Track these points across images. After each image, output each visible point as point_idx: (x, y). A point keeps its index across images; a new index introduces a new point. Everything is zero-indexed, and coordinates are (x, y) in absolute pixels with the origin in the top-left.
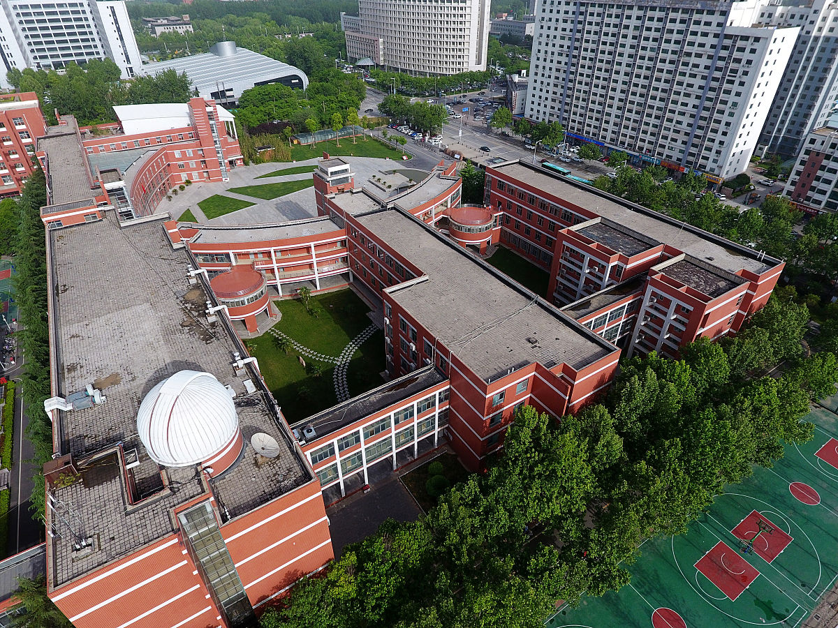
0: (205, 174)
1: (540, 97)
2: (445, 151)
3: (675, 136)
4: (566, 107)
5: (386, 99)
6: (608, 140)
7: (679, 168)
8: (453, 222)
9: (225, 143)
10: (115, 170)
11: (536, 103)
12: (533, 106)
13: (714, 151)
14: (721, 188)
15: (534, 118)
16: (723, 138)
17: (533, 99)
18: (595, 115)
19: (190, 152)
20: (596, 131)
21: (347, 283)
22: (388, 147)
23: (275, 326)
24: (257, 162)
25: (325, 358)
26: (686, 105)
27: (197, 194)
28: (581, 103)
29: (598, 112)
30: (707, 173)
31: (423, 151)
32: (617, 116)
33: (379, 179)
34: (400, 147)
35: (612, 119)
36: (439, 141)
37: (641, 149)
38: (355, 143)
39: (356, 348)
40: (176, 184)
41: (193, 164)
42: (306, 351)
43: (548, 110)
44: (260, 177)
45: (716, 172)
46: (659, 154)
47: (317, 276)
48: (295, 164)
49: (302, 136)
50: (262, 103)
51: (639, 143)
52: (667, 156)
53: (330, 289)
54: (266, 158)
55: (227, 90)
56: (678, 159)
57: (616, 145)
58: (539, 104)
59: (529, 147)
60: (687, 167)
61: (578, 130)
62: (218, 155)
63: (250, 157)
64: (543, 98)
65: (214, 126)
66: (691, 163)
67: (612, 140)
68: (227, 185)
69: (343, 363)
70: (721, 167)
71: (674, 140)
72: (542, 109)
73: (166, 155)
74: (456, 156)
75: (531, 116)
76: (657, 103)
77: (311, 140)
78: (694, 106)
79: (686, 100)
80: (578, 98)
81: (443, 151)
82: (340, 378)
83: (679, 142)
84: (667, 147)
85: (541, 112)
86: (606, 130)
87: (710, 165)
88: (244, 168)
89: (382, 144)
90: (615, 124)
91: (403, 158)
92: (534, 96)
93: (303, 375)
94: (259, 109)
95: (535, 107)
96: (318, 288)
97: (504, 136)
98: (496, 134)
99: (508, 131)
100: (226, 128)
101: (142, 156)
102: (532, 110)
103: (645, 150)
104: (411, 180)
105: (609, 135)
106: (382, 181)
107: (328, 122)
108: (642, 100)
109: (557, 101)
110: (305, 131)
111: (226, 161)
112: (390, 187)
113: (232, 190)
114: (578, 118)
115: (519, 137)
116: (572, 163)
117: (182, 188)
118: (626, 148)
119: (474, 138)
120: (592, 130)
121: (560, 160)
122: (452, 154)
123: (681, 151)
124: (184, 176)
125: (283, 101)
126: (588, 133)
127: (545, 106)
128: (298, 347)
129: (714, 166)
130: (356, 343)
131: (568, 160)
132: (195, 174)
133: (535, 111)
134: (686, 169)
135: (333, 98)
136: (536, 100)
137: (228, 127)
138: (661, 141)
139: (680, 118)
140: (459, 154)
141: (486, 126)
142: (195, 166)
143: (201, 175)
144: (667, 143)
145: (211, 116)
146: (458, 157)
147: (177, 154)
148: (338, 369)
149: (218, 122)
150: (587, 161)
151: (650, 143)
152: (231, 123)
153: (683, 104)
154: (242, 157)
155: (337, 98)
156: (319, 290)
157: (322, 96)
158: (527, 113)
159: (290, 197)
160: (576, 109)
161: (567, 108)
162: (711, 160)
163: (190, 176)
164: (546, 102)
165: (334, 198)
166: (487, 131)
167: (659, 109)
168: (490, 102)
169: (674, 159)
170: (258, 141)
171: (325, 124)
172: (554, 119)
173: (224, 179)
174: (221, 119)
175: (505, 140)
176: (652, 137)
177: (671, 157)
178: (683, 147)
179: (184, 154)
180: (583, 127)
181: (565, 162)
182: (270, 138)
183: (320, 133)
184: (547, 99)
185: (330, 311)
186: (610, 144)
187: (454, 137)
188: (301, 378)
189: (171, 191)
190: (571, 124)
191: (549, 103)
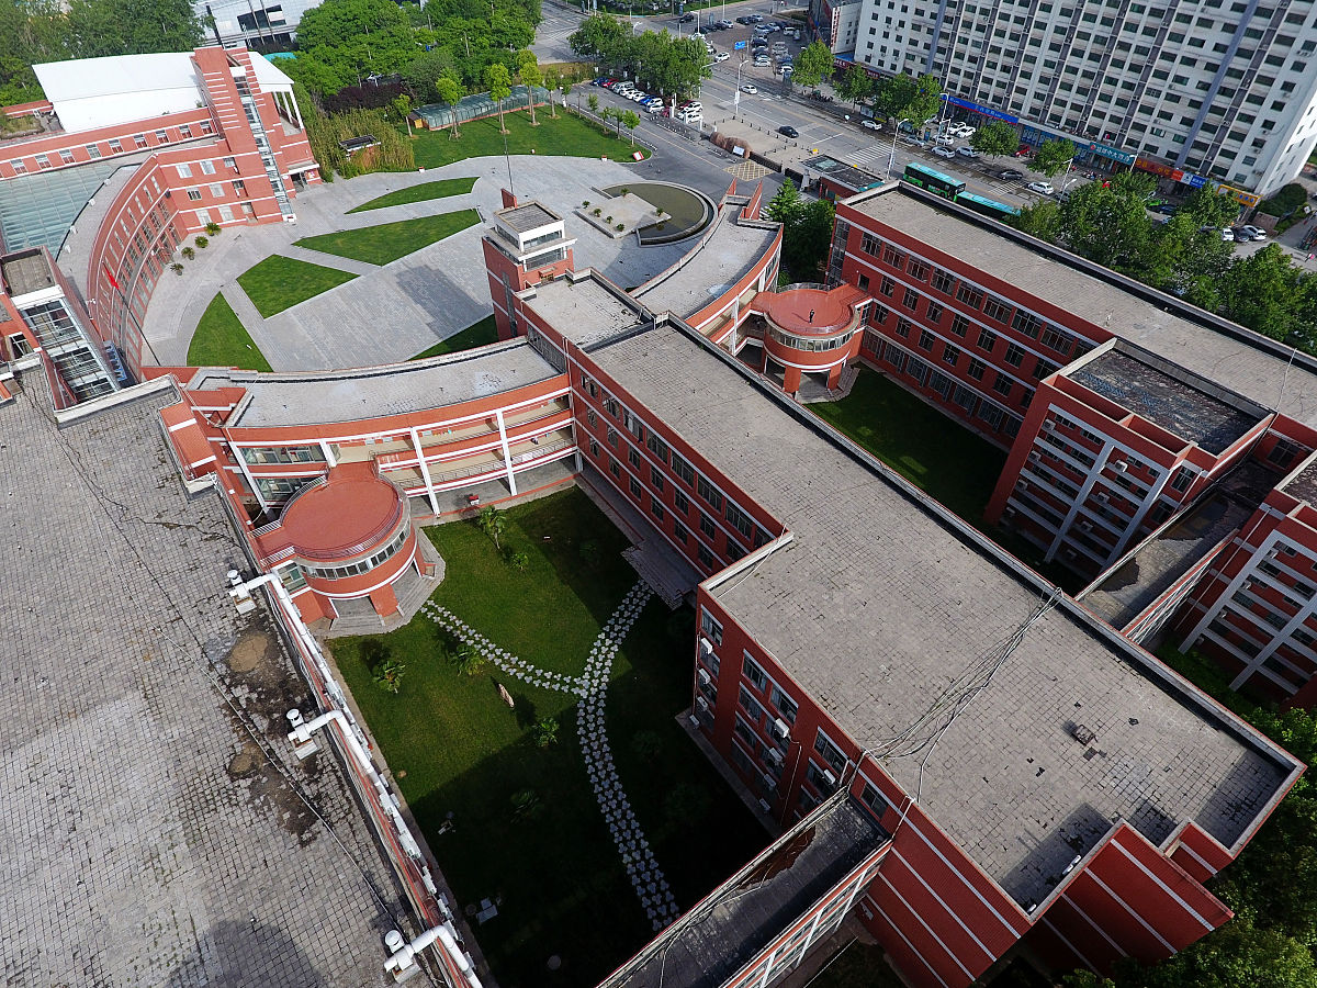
0: (246, 209)
1: (889, 20)
2: (712, 138)
3: (1169, 107)
4: (941, 42)
5: (583, 25)
6: (1025, 111)
7: (1171, 173)
8: (774, 326)
9: (278, 139)
10: (37, 252)
11: (879, 33)
12: (871, 38)
13: (1249, 140)
14: (1254, 214)
15: (874, 63)
16: (1273, 115)
17: (874, 24)
18: (1001, 60)
19: (208, 166)
20: (1001, 92)
21: (571, 475)
22: (600, 130)
23: (435, 596)
24: (347, 173)
25: (553, 681)
26: (1201, 43)
27: (234, 254)
28: (973, 35)
29: (1009, 54)
30: (1229, 183)
31: (671, 138)
32: (1048, 64)
33: (597, 211)
34: (623, 130)
35: (1038, 69)
36: (698, 115)
37: (1094, 131)
38: (535, 124)
39: (615, 648)
40: (188, 233)
41: (217, 188)
42: (509, 662)
43: (904, 47)
44: (359, 209)
45: (1248, 183)
46: (1130, 142)
47: (510, 472)
48: (424, 176)
49: (431, 112)
50: (344, 39)
51: (1092, 120)
52: (1147, 147)
53: (538, 490)
54: (365, 162)
55: (270, 10)
56: (1170, 154)
57: (1042, 122)
58: (886, 35)
59: (871, 125)
60: (1187, 170)
61: (965, 89)
62: (268, 169)
63: (333, 161)
64: (895, 23)
65: (252, 107)
66: (1195, 162)
67: (1034, 111)
68: (292, 231)
69: (594, 690)
70: (1261, 174)
71: (1167, 116)
72: (891, 44)
73: (160, 174)
74: (737, 150)
75: (868, 59)
76: (1138, 39)
77: (448, 119)
78: (1217, 47)
79: (1201, 33)
80: (968, 25)
81: (708, 138)
82: (593, 736)
83: (1176, 119)
84: (1148, 130)
85: (890, 52)
86: (1022, 91)
87: (1236, 167)
88: (322, 188)
89: (589, 124)
90: (1044, 80)
91: (633, 157)
92: (875, 17)
93: (512, 732)
94: (336, 51)
95: (878, 40)
96: (514, 493)
97: (817, 101)
98: (801, 96)
99: (826, 91)
100: (278, 106)
101: (107, 181)
102: (870, 45)
103: (1101, 133)
104: (660, 212)
105: (1029, 102)
106: (604, 215)
107: (477, 80)
108: (1106, 32)
109: (924, 30)
110: (435, 100)
111: (285, 176)
112: (620, 228)
113: (305, 243)
114: (965, 66)
115: (849, 104)
116: (958, 161)
117: (201, 242)
118: (1063, 129)
119: (762, 107)
120: (993, 90)
121: (934, 154)
122: (728, 146)
123: (1177, 138)
124: (203, 216)
125: (383, 32)
126: (984, 95)
127: (899, 39)
128: (492, 653)
129: (1246, 170)
130: (613, 635)
131: (950, 155)
132: (225, 210)
133: (877, 47)
134: (1185, 175)
135: (481, 23)
136: (880, 25)
137: (282, 103)
138: (1138, 117)
139: (1184, 71)
140: (743, 146)
141: (780, 78)
142: (223, 194)
143: (237, 212)
144: (1149, 121)
145: (242, 86)
146: (741, 152)
147: (183, 170)
148: (586, 711)
149: (259, 97)
150: (989, 158)
151: (1114, 119)
152: (287, 94)
153: (1193, 42)
154: (318, 166)
155: (489, 22)
156: (517, 496)
157: (460, 19)
158: (861, 53)
159: (425, 256)
160: (962, 46)
161: (943, 43)
162: (1239, 158)
163: (215, 214)
164: (901, 32)
165: (534, 296)
166: (783, 89)
167: (1140, 50)
168: (777, 24)
169: (1162, 153)
170: (344, 127)
171: (474, 83)
172: (917, 67)
173: (285, 217)
174: (265, 89)
175: (821, 109)
176: (1121, 109)
177: (1154, 149)
178: (1183, 131)
179: (196, 169)
180: (976, 83)
181: (944, 158)
182: (367, 118)
183: (465, 103)
184: (902, 24)
185: (547, 550)
186: (1030, 119)
187: (723, 104)
188: (508, 741)
189: (179, 249)
190: (950, 76)
191: (907, 33)
